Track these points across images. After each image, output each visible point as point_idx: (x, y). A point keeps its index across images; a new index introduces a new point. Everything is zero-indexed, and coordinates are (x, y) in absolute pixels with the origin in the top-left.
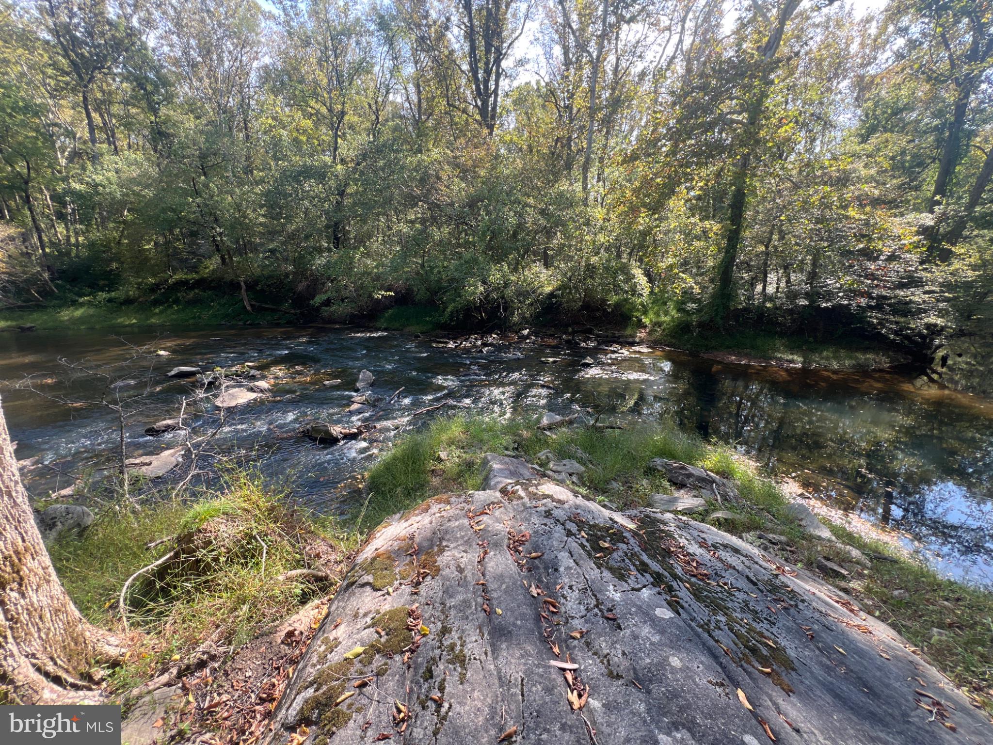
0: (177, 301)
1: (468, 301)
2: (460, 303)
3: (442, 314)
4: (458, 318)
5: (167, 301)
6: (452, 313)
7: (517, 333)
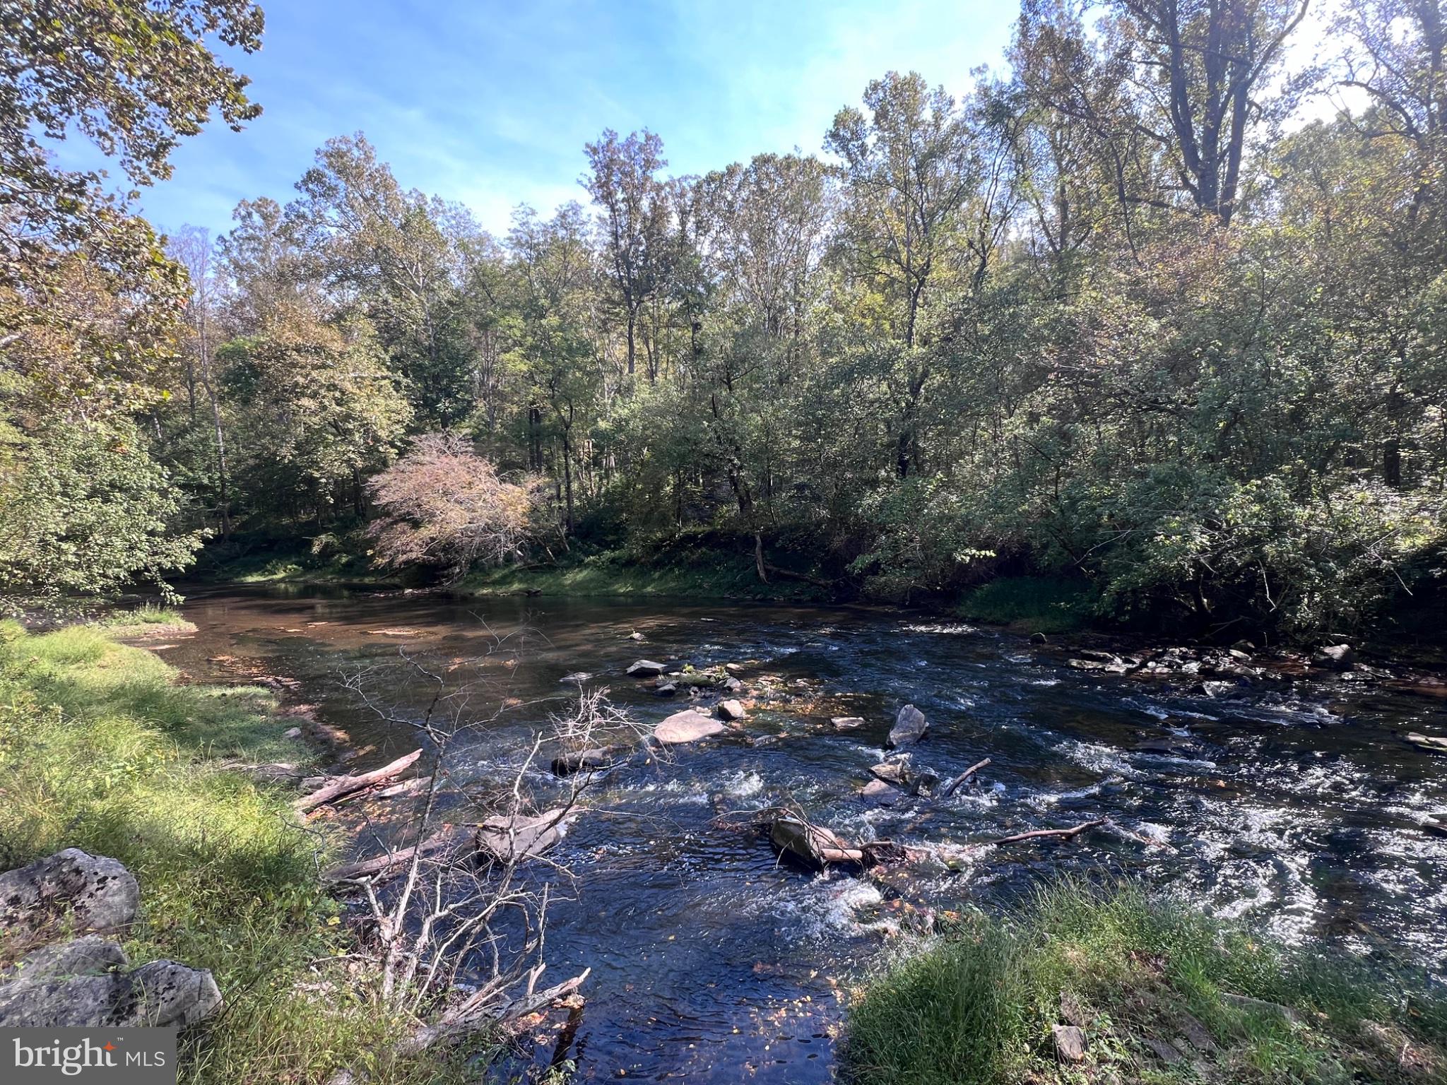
0: (679, 564)
1: (1163, 569)
2: (1141, 574)
3: (1097, 598)
4: (1135, 607)
5: (670, 562)
6: (1120, 594)
7: (1308, 649)
